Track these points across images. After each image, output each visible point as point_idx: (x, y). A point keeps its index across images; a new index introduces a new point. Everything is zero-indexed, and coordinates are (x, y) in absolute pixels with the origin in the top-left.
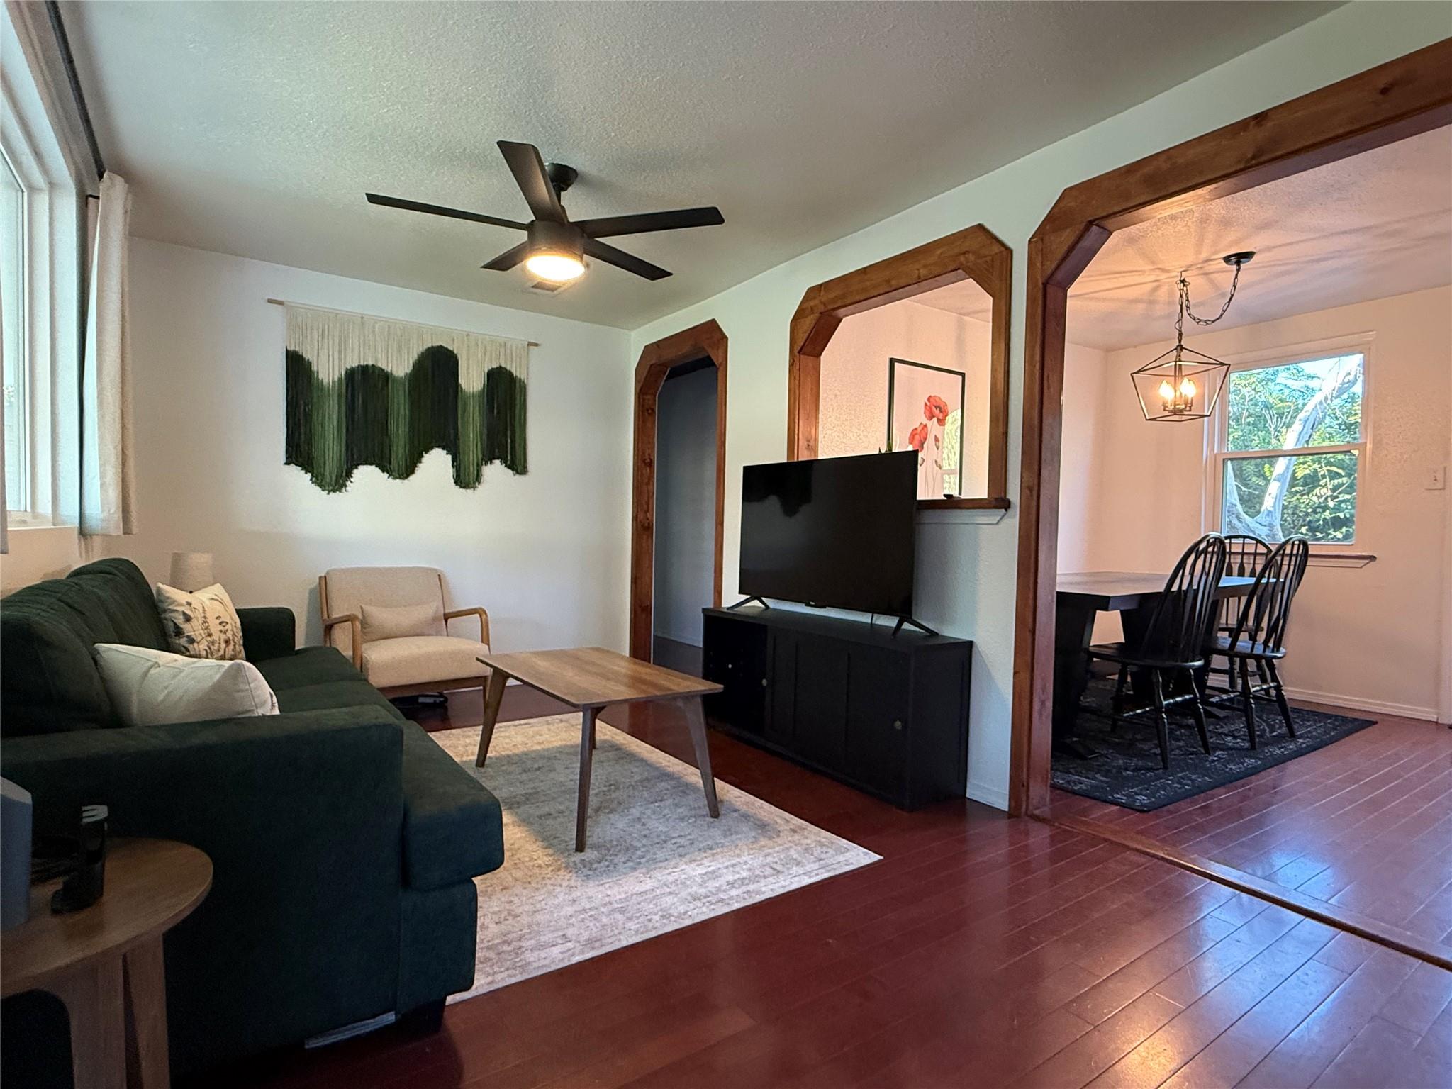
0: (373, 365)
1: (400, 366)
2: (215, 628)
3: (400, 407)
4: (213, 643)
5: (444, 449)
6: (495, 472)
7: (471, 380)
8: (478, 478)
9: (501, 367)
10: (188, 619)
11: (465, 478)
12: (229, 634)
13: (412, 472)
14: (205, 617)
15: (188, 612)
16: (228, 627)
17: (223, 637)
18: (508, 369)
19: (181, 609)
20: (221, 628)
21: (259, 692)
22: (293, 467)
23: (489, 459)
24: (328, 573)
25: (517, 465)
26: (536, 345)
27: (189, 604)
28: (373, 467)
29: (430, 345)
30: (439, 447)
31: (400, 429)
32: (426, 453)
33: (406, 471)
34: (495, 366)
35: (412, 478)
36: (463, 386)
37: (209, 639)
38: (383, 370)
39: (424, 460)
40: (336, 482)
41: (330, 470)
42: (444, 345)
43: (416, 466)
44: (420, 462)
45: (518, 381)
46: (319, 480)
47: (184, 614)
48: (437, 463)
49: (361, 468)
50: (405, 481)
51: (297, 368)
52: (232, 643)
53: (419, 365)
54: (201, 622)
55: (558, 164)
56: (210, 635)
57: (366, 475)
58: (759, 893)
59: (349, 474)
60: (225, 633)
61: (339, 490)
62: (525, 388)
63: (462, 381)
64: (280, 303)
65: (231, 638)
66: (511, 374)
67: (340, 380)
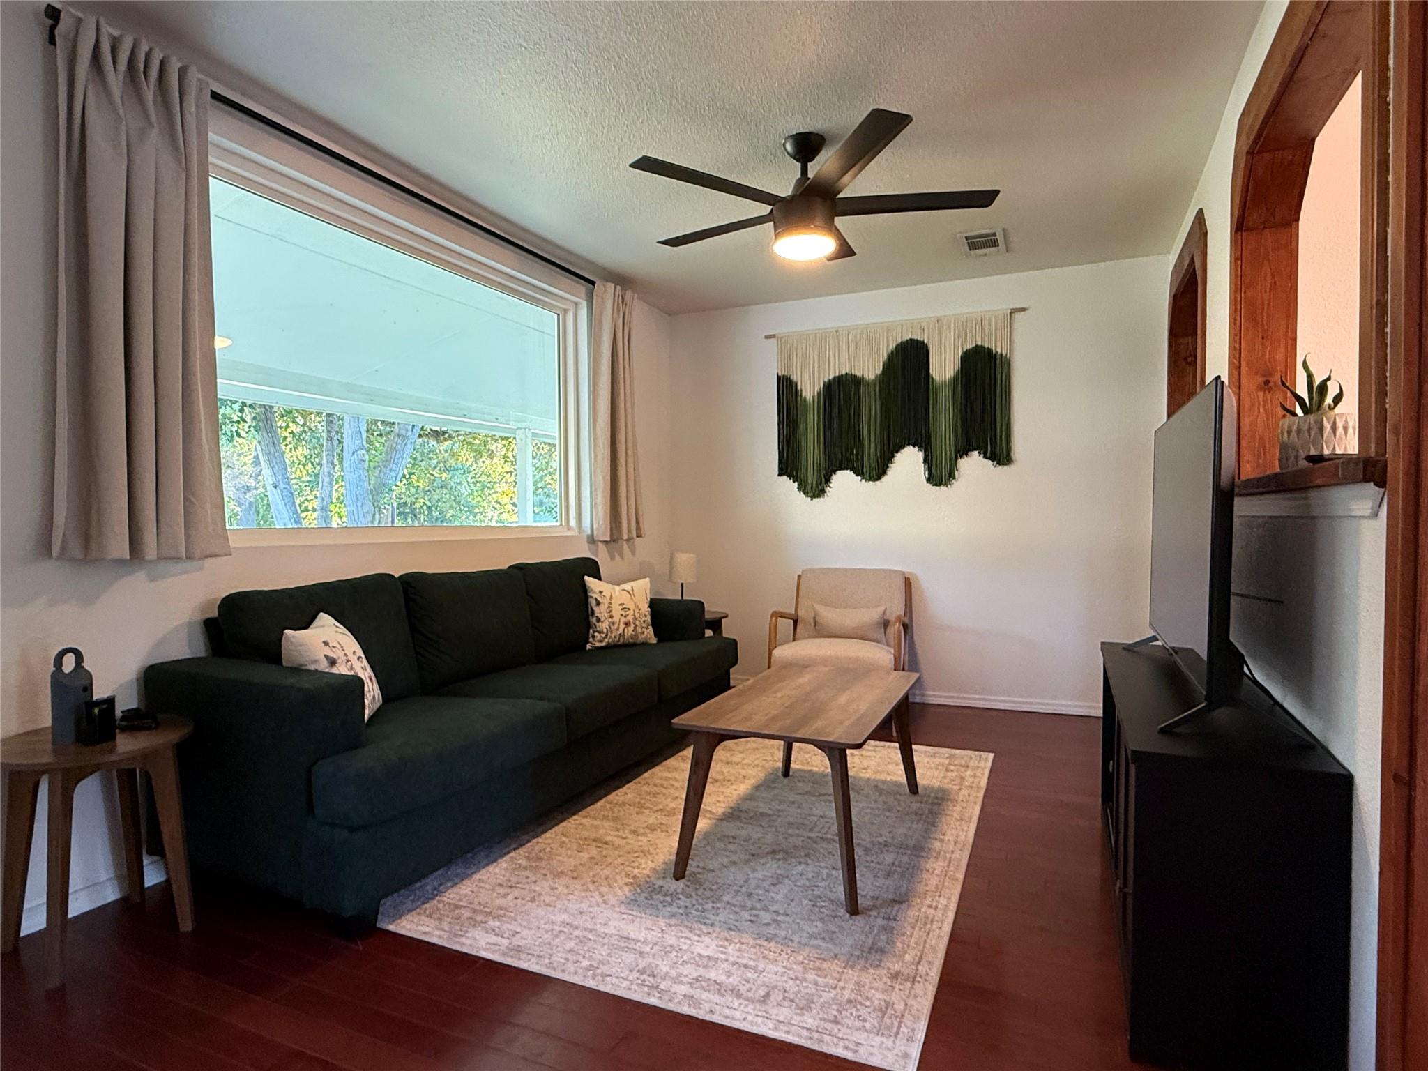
1: (870, 368)
2: (617, 611)
3: (871, 410)
4: (613, 623)
5: (914, 446)
6: (973, 465)
7: (943, 367)
8: (951, 476)
9: (977, 346)
10: (598, 603)
11: (940, 474)
12: (630, 618)
13: (884, 473)
14: (610, 603)
15: (599, 599)
16: (631, 612)
17: (623, 619)
18: (986, 346)
19: (594, 596)
20: (623, 612)
22: (785, 477)
23: (964, 451)
24: (803, 571)
25: (1000, 454)
26: (1024, 310)
27: (601, 592)
28: (848, 471)
29: (899, 341)
30: (909, 445)
31: (871, 432)
32: (897, 452)
33: (878, 472)
34: (970, 346)
35: (885, 479)
36: (934, 376)
37: (610, 620)
38: (855, 376)
39: (896, 459)
40: (816, 489)
41: (812, 477)
42: (915, 337)
43: (888, 467)
44: (892, 463)
45: (998, 357)
46: (803, 488)
47: (596, 599)
48: (909, 461)
49: (839, 473)
50: (878, 482)
51: (786, 388)
52: (632, 625)
53: (889, 366)
54: (606, 606)
56: (611, 617)
57: (844, 480)
59: (828, 481)
60: (625, 617)
61: (819, 496)
62: (1009, 364)
63: (933, 371)
64: (773, 336)
65: (631, 621)
66: (990, 350)
67: (819, 394)
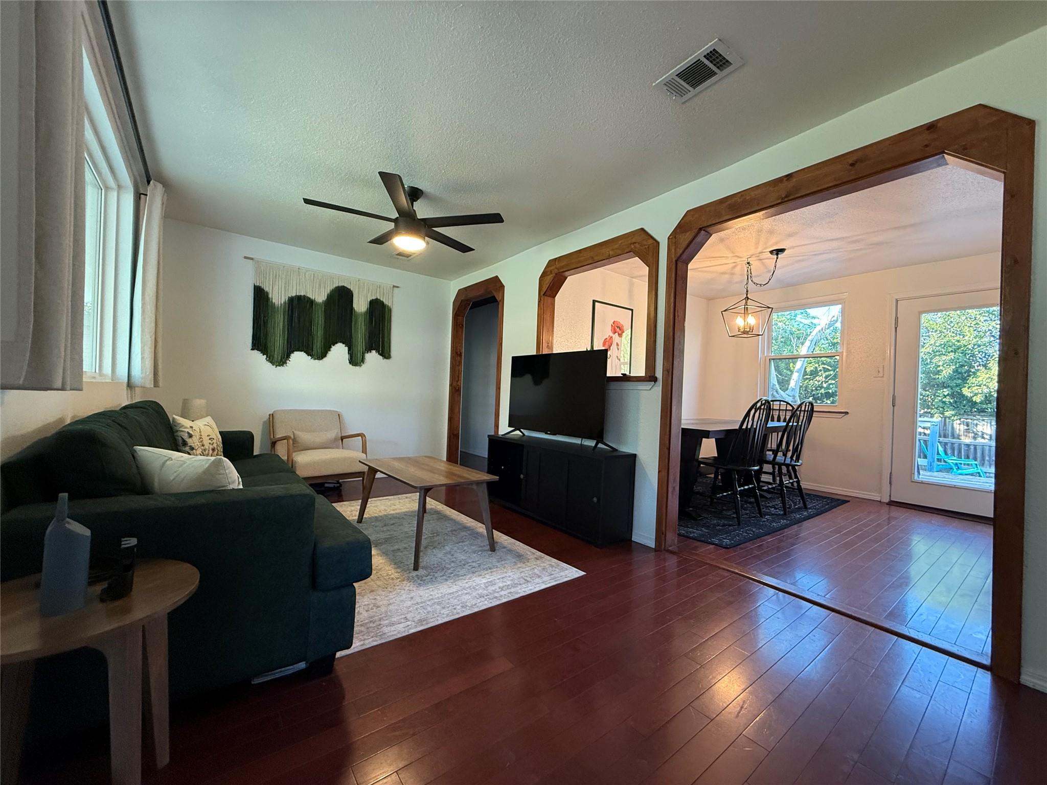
0: (304, 295)
1: (320, 297)
2: (206, 441)
3: (319, 320)
4: (205, 450)
5: (343, 344)
6: (372, 357)
7: (360, 305)
8: (363, 360)
9: (377, 299)
10: (190, 436)
11: (355, 360)
12: (215, 445)
13: (325, 356)
14: (201, 435)
15: (191, 432)
16: (214, 441)
17: (211, 447)
18: (381, 300)
19: (186, 430)
20: (210, 441)
21: (231, 475)
22: (256, 351)
23: (369, 350)
24: (274, 412)
25: (385, 353)
26: (398, 287)
27: (191, 427)
28: (303, 353)
29: (337, 285)
30: (341, 342)
31: (319, 333)
32: (333, 346)
33: (322, 355)
34: (374, 298)
35: (324, 359)
36: (355, 309)
37: (202, 448)
38: (310, 298)
39: (331, 349)
40: (281, 360)
41: (277, 354)
42: (346, 285)
43: (327, 353)
44: (330, 351)
45: (387, 307)
46: (271, 359)
47: (188, 433)
48: (339, 351)
49: (296, 353)
50: (321, 361)
51: (260, 296)
52: (216, 451)
53: (331, 297)
54: (198, 438)
55: (412, 187)
56: (203, 445)
57: (299, 358)
58: (517, 593)
59: (288, 357)
60: (212, 444)
61: (282, 365)
62: (391, 311)
63: (355, 306)
64: (252, 259)
65: (216, 447)
66: (383, 302)
67: (285, 303)
